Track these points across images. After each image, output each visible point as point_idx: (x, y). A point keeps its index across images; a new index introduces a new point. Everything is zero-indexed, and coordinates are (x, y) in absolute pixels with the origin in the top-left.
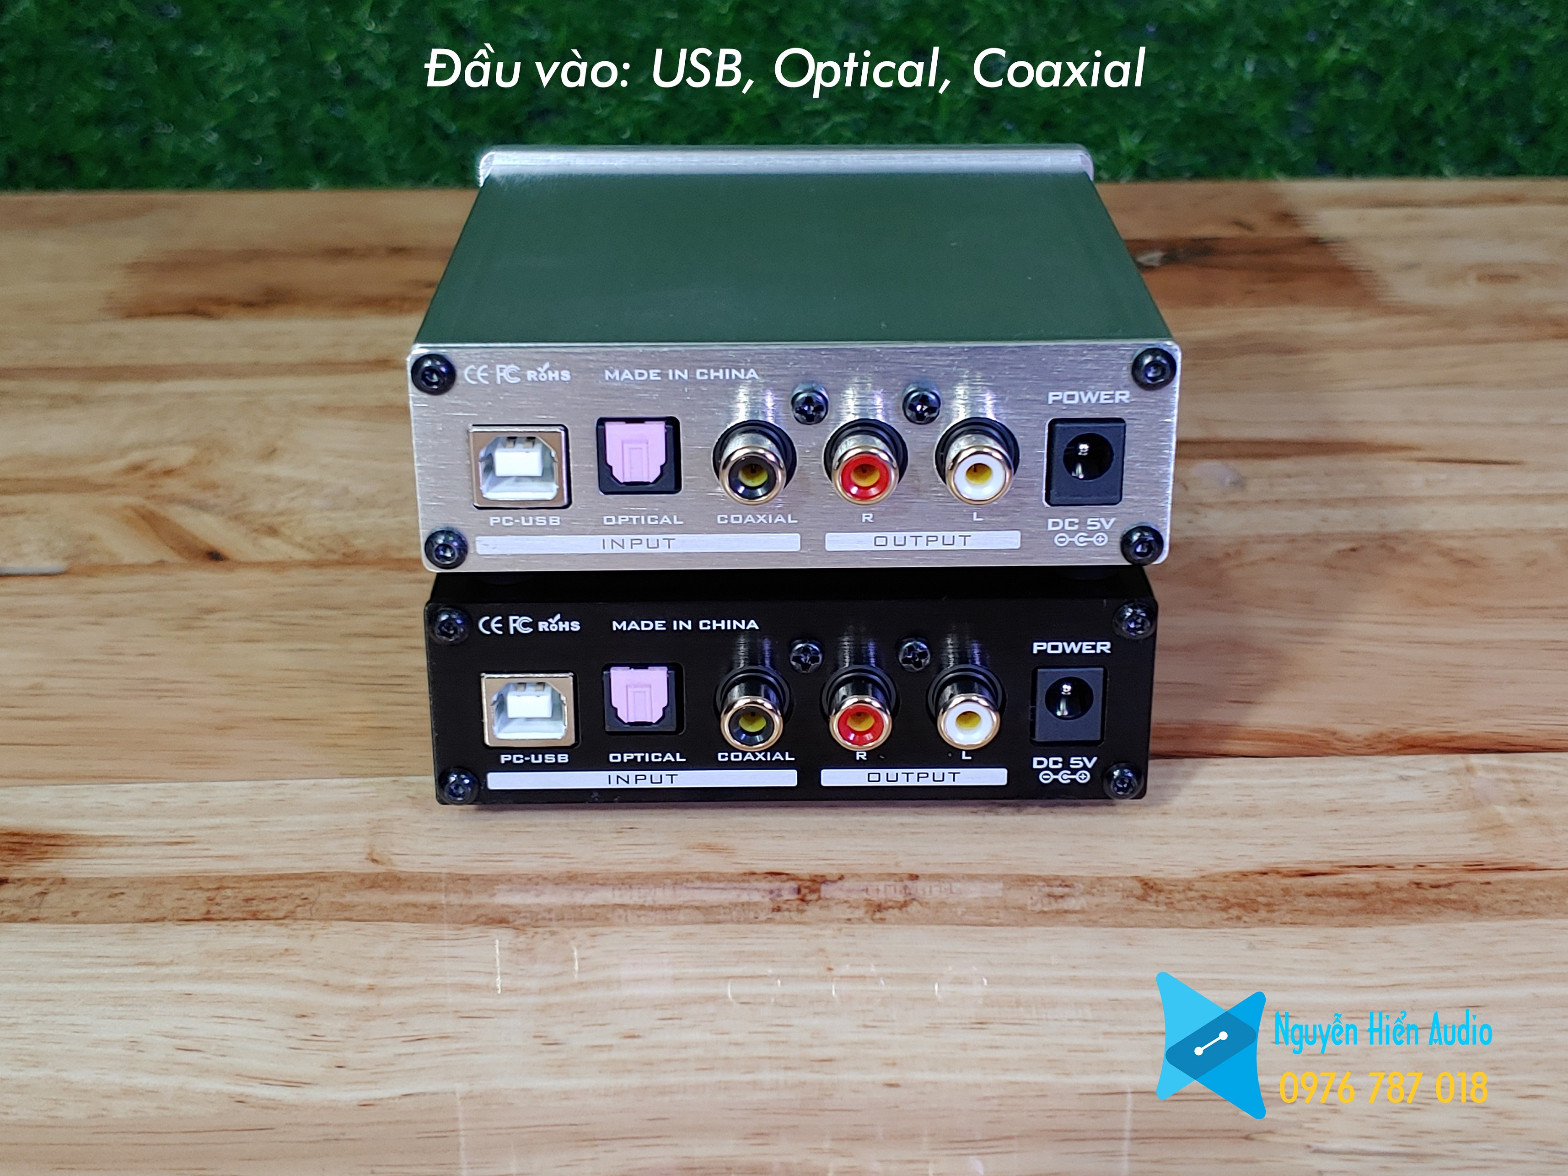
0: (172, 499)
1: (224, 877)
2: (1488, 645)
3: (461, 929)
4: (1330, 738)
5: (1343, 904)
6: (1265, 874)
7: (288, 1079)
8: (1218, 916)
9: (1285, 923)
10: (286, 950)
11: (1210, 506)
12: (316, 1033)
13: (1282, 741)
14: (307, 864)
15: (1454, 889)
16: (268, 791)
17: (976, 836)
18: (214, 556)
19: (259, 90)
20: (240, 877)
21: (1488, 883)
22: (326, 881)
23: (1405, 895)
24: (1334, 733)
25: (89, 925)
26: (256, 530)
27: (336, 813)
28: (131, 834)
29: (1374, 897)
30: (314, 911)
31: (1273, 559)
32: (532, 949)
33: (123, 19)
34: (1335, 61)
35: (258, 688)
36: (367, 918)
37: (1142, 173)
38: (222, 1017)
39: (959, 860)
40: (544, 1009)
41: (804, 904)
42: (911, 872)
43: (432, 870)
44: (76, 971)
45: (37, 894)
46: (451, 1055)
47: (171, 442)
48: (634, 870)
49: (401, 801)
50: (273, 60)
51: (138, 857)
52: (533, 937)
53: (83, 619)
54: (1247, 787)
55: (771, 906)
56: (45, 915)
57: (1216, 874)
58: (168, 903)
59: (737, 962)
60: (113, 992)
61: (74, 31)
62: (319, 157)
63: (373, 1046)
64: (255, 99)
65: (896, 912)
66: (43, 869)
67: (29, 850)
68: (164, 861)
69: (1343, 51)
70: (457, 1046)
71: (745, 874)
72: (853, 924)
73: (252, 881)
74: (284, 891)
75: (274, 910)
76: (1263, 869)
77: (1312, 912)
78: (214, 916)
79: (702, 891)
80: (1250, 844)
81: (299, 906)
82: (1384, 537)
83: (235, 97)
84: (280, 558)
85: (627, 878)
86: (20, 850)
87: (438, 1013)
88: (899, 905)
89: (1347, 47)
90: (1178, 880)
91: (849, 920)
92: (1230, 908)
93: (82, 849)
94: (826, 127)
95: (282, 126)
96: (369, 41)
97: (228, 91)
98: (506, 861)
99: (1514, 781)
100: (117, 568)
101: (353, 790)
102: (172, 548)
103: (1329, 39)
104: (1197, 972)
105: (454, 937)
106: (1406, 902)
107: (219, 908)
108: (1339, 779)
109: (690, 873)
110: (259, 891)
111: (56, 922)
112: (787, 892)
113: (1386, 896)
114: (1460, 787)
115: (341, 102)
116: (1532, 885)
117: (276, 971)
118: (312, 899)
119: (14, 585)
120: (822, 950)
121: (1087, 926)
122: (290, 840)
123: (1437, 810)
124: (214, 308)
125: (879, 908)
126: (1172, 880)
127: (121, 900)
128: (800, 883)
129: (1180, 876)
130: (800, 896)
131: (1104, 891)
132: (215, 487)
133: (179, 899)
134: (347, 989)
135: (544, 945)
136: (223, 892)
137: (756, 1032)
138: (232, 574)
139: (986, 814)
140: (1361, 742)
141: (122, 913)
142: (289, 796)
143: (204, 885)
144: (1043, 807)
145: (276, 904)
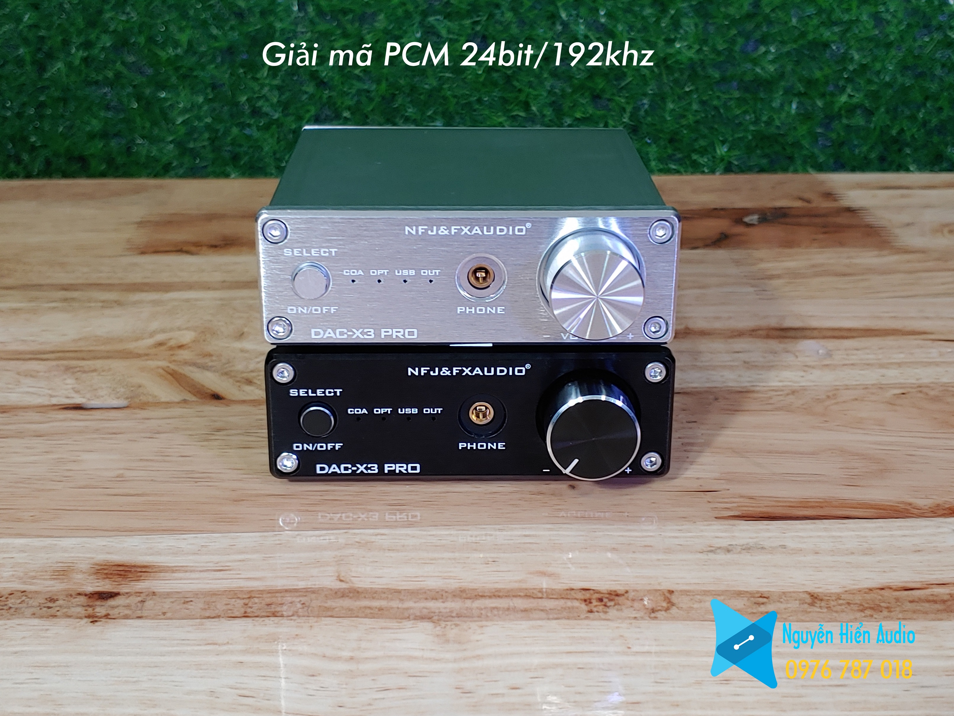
0: (186, 363)
1: (252, 591)
3: (401, 622)
4: (908, 507)
5: (932, 607)
6: (883, 589)
8: (859, 615)
9: (899, 619)
10: (297, 635)
11: (813, 367)
12: (322, 685)
13: (880, 509)
14: (301, 583)
16: (271, 538)
17: (705, 567)
18: (217, 397)
19: (200, 119)
20: (261, 591)
22: (314, 593)
24: (910, 504)
25: (174, 621)
26: (238, 381)
27: (314, 551)
28: (192, 565)
30: (310, 612)
31: (856, 399)
32: (445, 635)
33: (118, 75)
34: (845, 103)
36: (342, 615)
37: (728, 169)
38: (264, 676)
39: (696, 581)
40: (459, 671)
41: (607, 607)
42: (670, 589)
43: (376, 586)
44: (170, 649)
45: (139, 602)
46: (407, 699)
47: (179, 329)
49: (352, 544)
50: (208, 101)
51: (197, 579)
52: (445, 627)
53: (143, 435)
54: (865, 537)
55: (587, 609)
56: (146, 615)
57: (854, 590)
58: (220, 606)
59: (572, 643)
60: (195, 662)
61: (88, 82)
62: (235, 158)
63: (358, 694)
64: (196, 123)
65: (663, 613)
66: (140, 587)
67: (130, 575)
68: (214, 581)
69: (850, 96)
70: (410, 693)
71: (567, 590)
72: (638, 620)
73: (270, 593)
74: (290, 599)
75: (285, 611)
76: (881, 586)
77: (914, 612)
78: (249, 615)
79: (543, 599)
80: (871, 571)
81: (300, 608)
82: (920, 386)
83: (185, 123)
84: (256, 398)
86: (125, 575)
87: (395, 673)
88: (665, 609)
89: (852, 94)
90: (832, 593)
91: (635, 618)
92: (865, 610)
93: (162, 574)
95: (212, 140)
96: (266, 89)
97: (180, 119)
98: (421, 581)
100: (158, 404)
101: (322, 538)
102: (189, 391)
103: (842, 90)
105: (398, 627)
107: (252, 610)
108: (918, 532)
109: (534, 589)
110: (274, 599)
111: (153, 619)
112: (595, 600)
115: (249, 125)
117: (293, 648)
118: (307, 604)
119: (97, 414)
120: (622, 636)
122: (289, 568)
124: (193, 249)
125: (653, 611)
126: (828, 593)
127: (191, 605)
128: (602, 595)
129: (832, 591)
130: (603, 603)
131: (788, 600)
132: (210, 355)
133: (227, 604)
134: (338, 659)
135: (452, 633)
136: (252, 600)
137: (590, 686)
138: (229, 408)
139: (709, 553)
140: (927, 510)
141: (193, 613)
142: (284, 542)
143: (240, 596)
144: (743, 549)
145: (285, 607)
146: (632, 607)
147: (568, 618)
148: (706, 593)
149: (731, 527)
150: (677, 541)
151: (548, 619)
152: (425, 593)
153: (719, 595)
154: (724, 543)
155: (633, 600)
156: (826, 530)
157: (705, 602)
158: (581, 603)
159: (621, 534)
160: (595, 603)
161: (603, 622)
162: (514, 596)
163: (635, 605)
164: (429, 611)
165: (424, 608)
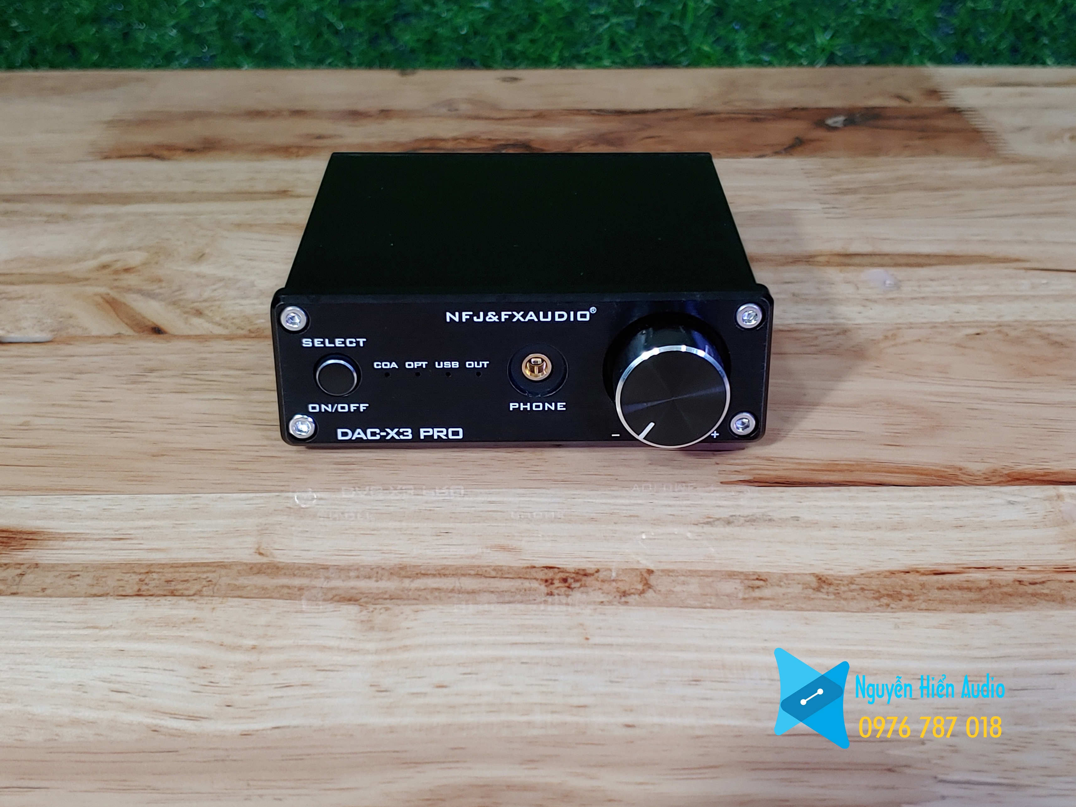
0: (129, 290)
1: (152, 565)
3: (320, 605)
4: (958, 473)
5: (965, 596)
6: (908, 572)
7: (191, 714)
8: (872, 603)
9: (922, 610)
10: (194, 619)
11: (875, 301)
12: (212, 680)
13: (922, 474)
15: (1046, 585)
16: (187, 501)
17: (697, 542)
18: (157, 331)
20: (164, 564)
21: (1072, 581)
22: (226, 568)
23: (1011, 590)
24: (960, 469)
25: (54, 599)
26: (186, 313)
27: (235, 518)
28: (87, 531)
29: (987, 591)
30: (215, 590)
31: (919, 340)
32: (370, 621)
35: (183, 426)
36: (252, 596)
37: (831, 61)
38: (145, 668)
39: (684, 559)
40: (379, 665)
41: (570, 590)
42: (649, 568)
43: (301, 561)
44: (42, 632)
45: (17, 575)
46: (310, 698)
47: (130, 249)
48: (447, 563)
49: (282, 510)
51: (91, 549)
52: (372, 611)
53: (61, 375)
54: (897, 508)
55: (546, 592)
56: (22, 591)
57: (872, 572)
58: (111, 583)
59: (519, 632)
60: (68, 648)
62: (248, 46)
63: (253, 691)
65: (637, 597)
66: (22, 557)
67: (14, 543)
68: (109, 552)
70: (313, 691)
71: (528, 567)
72: (605, 605)
73: (172, 567)
74: (195, 575)
75: (186, 589)
76: (906, 569)
77: (941, 601)
78: (144, 593)
79: (496, 579)
80: (897, 551)
81: (206, 586)
82: (1000, 325)
83: (189, 3)
84: (204, 332)
85: (442, 569)
86: (7, 543)
87: (301, 666)
88: (639, 592)
90: (844, 577)
91: (602, 602)
92: (881, 597)
93: (51, 542)
94: (606, 26)
95: (221, 25)
98: (355, 556)
100: (88, 338)
101: (248, 502)
102: (127, 324)
104: (855, 645)
105: (316, 611)
106: (1011, 595)
107: (147, 587)
108: (964, 503)
109: (488, 566)
110: (176, 575)
111: (29, 596)
112: (558, 581)
113: (997, 590)
114: (1052, 510)
115: (263, 7)
117: (187, 634)
118: (214, 581)
119: (14, 350)
120: (582, 625)
121: (777, 610)
122: (201, 538)
123: (1035, 527)
124: (165, 153)
125: (624, 594)
126: (839, 577)
127: (77, 580)
128: (567, 575)
129: (845, 574)
130: (567, 584)
131: (789, 584)
132: (160, 281)
133: (119, 580)
134: (236, 648)
135: (380, 617)
136: (150, 575)
137: (531, 685)
138: (169, 344)
139: (704, 525)
140: (980, 476)
141: (77, 590)
142: (201, 506)
143: (138, 570)
144: (746, 521)
145: (189, 585)
146: (600, 589)
147: (522, 602)
148: (692, 573)
149: (738, 494)
150: (669, 511)
151: (498, 603)
152: (358, 569)
153: (707, 576)
154: (724, 513)
155: (603, 581)
156: (851, 498)
157: (688, 584)
158: (540, 584)
159: (604, 501)
160: (557, 583)
161: (562, 608)
162: (464, 575)
163: (606, 586)
164: (357, 591)
165: (352, 588)
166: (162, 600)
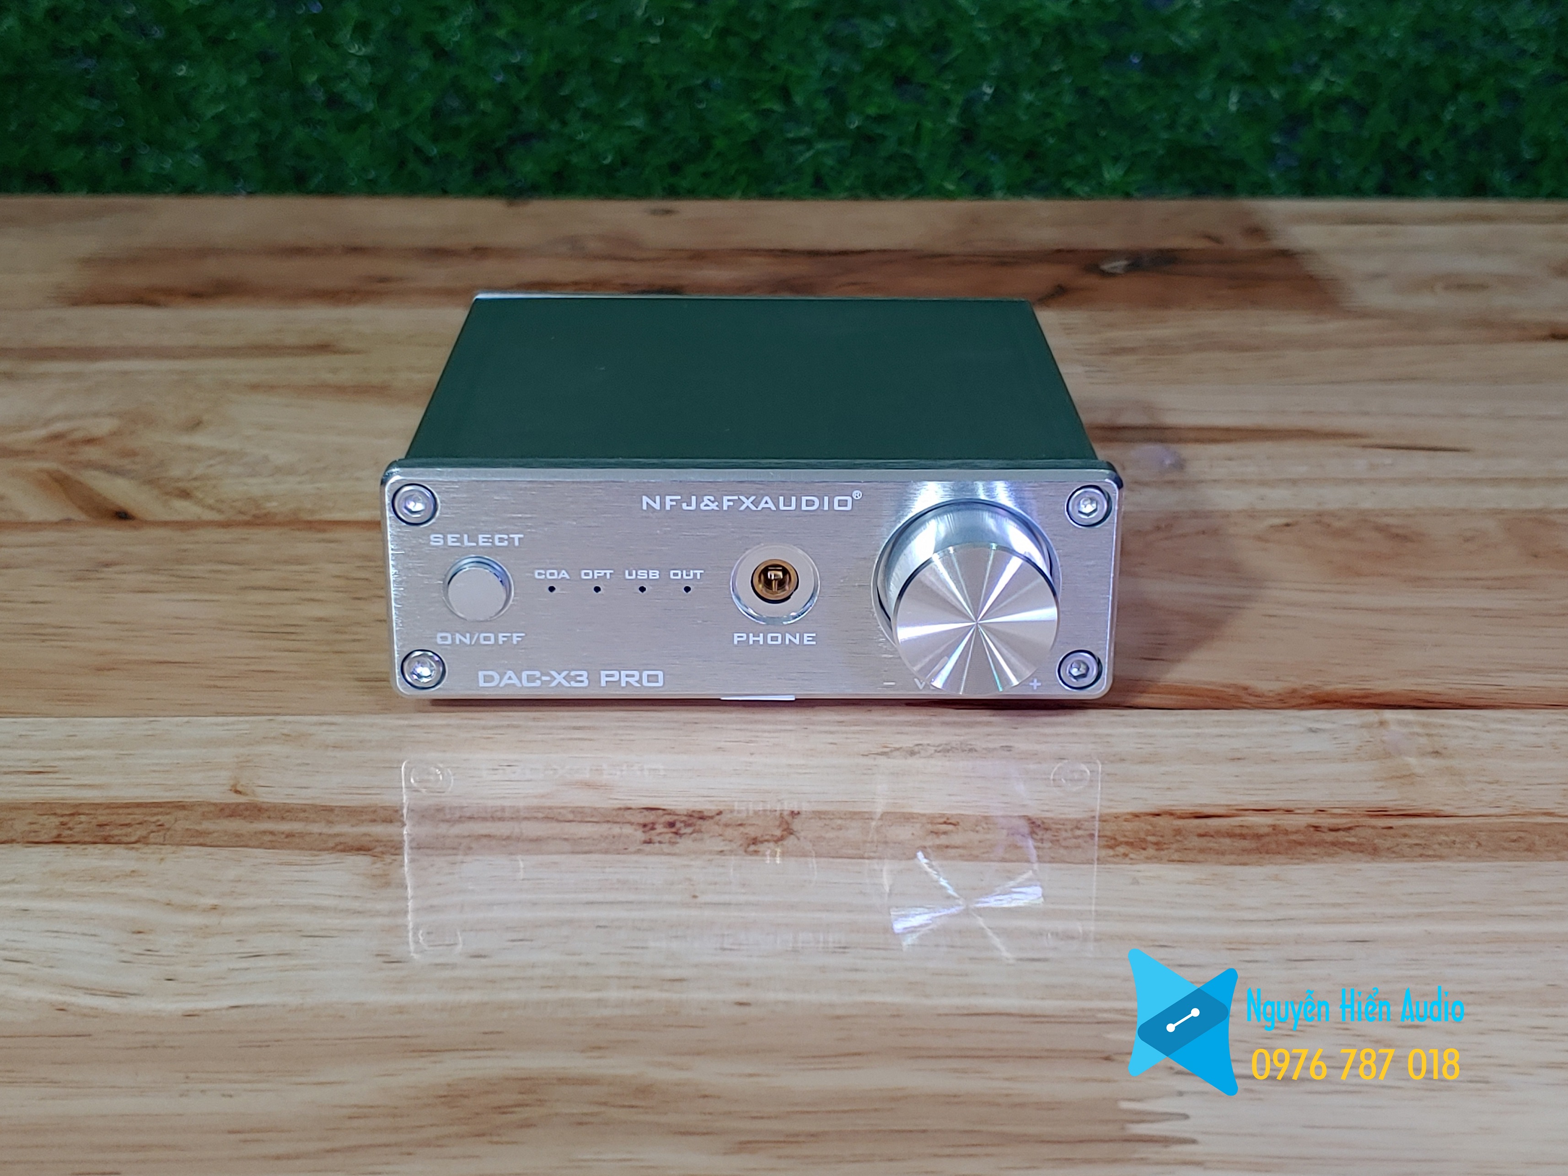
0: (88, 465)
1: (80, 804)
2: (1417, 612)
3: (316, 856)
4: (1242, 693)
5: (1236, 844)
6: (1158, 815)
7: (114, 990)
8: (1104, 853)
9: (1173, 861)
10: (133, 871)
11: (1146, 484)
12: (151, 947)
13: (1191, 695)
14: (167, 794)
15: (1353, 832)
16: (139, 726)
17: (863, 777)
18: (122, 516)
20: (96, 804)
21: (1391, 828)
22: (185, 809)
23: (1302, 837)
24: (1245, 689)
26: (167, 494)
27: (205, 748)
29: (1267, 839)
30: (167, 837)
31: (1204, 533)
32: (388, 875)
33: (107, 39)
34: (1320, 93)
35: (146, 634)
36: (221, 843)
38: (57, 932)
39: (843, 798)
41: (678, 836)
42: (793, 809)
43: (294, 801)
46: (288, 970)
47: (96, 415)
48: (504, 803)
49: (274, 738)
50: (255, 81)
52: (391, 863)
54: (1150, 736)
55: (643, 839)
57: (1108, 815)
58: (20, 826)
59: (599, 889)
61: (57, 51)
62: (301, 180)
63: (206, 961)
64: (237, 120)
65: (771, 845)
68: (22, 789)
69: (1329, 83)
70: (294, 962)
71: (620, 809)
72: (724, 855)
73: (109, 808)
74: (140, 818)
75: (126, 835)
76: (1156, 811)
77: (1202, 851)
78: (64, 840)
79: (573, 824)
80: (1146, 788)
81: (153, 832)
82: (1320, 514)
83: (218, 118)
84: (188, 518)
85: (496, 811)
87: (279, 931)
88: (775, 839)
89: (1333, 80)
90: (1067, 820)
91: (722, 851)
92: (1118, 845)
94: (808, 154)
95: (263, 148)
96: (352, 64)
97: (210, 112)
99: (1427, 735)
100: (22, 525)
101: (226, 728)
102: (80, 507)
103: (1313, 70)
104: (1074, 904)
105: (309, 863)
106: (1301, 844)
107: (70, 833)
108: (1245, 730)
109: (564, 808)
110: (114, 818)
112: (662, 826)
113: (1282, 838)
114: (1371, 739)
115: (323, 124)
116: (1437, 829)
117: (121, 891)
118: (167, 826)
120: (690, 880)
121: (967, 860)
122: (154, 771)
123: (1344, 760)
124: (161, 298)
125: (755, 841)
126: (1061, 819)
128: (676, 817)
129: (1069, 816)
130: (674, 830)
131: (989, 829)
132: (135, 455)
133: (31, 823)
134: (190, 908)
136: (77, 818)
137: (609, 954)
138: (137, 532)
139: (878, 757)
140: (1273, 697)
142: (159, 732)
143: (59, 811)
144: (936, 751)
145: (129, 830)
146: (721, 835)
147: (606, 852)
148: (853, 816)
149: (928, 718)
151: (573, 853)
152: (375, 812)
153: (874, 819)
154: (909, 742)
155: (727, 825)
156: (1087, 725)
157: (847, 829)
158: (636, 830)
159: (738, 727)
161: (664, 858)
162: (527, 819)
163: (729, 832)
164: (371, 839)
165: (365, 835)
166: (90, 848)
